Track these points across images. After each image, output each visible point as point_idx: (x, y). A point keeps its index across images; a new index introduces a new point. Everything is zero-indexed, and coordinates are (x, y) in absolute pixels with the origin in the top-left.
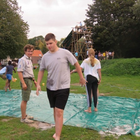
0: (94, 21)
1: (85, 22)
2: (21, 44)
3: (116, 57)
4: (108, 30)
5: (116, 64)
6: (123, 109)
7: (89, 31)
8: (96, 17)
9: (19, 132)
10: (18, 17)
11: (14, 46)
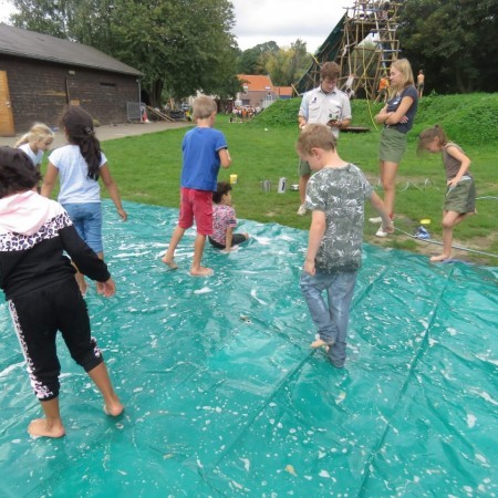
2: (212, 56)
4: (448, 11)
11: (194, 61)
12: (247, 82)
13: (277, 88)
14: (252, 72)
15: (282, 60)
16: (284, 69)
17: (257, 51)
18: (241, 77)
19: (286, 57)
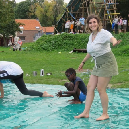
12: (23, 25)
13: (44, 28)
14: (26, 17)
15: (46, 8)
16: (48, 14)
18: (18, 21)
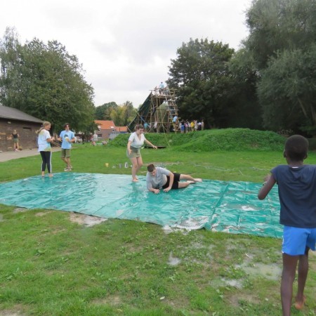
0: (179, 81)
1: (167, 82)
2: (83, 112)
3: (207, 127)
4: (197, 93)
5: (206, 136)
6: (204, 195)
7: (172, 94)
8: (181, 76)
9: (54, 230)
10: (78, 77)
11: (74, 115)
13: (119, 128)
15: (119, 112)
17: (105, 107)
18: (96, 122)
19: (122, 110)
